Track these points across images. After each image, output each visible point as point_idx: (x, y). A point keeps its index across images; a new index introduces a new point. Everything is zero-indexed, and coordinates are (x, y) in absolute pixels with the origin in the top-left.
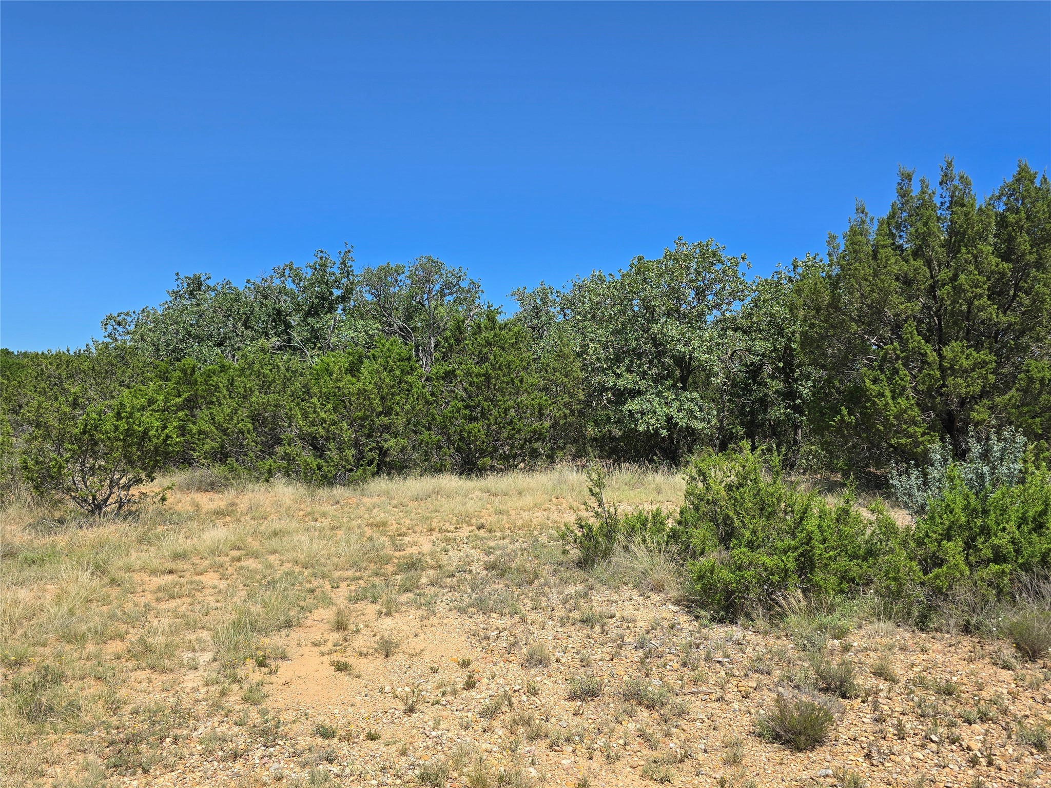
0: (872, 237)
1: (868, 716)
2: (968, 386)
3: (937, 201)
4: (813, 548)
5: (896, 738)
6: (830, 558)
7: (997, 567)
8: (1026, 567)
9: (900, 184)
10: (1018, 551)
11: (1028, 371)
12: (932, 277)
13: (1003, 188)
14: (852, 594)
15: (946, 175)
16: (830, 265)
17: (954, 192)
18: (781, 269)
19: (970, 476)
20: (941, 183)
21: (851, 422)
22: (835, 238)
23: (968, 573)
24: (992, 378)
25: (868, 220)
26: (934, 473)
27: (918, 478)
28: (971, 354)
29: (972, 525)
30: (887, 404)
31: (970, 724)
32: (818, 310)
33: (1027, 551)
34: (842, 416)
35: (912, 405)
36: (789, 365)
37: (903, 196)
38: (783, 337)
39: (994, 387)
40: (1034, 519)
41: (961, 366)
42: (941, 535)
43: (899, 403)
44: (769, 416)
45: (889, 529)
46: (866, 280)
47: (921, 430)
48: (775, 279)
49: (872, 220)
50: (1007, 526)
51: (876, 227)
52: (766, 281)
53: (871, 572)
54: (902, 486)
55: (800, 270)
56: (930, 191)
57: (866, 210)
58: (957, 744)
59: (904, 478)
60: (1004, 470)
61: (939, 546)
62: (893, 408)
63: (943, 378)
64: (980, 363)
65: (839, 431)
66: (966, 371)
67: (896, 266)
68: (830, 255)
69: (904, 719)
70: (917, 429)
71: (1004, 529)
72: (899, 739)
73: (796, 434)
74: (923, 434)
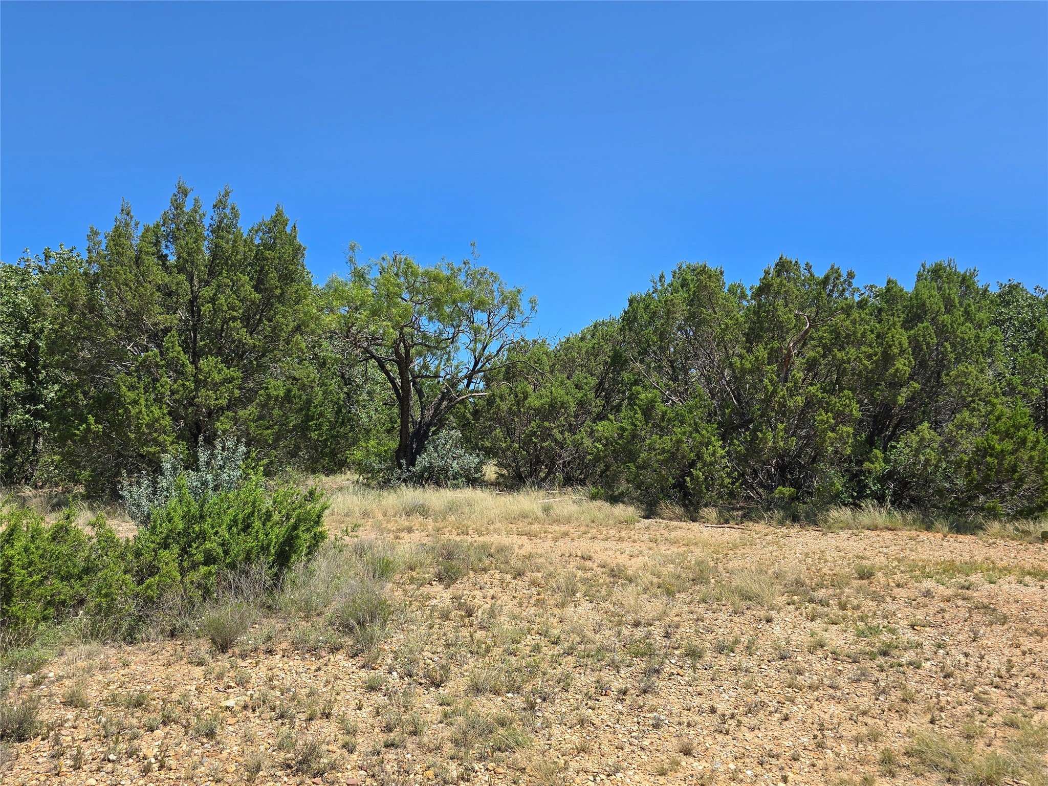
0: (136, 241)
1: (45, 754)
2: (216, 399)
3: (206, 222)
4: (11, 575)
5: (71, 769)
6: (33, 583)
7: (205, 568)
8: (232, 566)
9: (175, 195)
10: (226, 552)
11: (267, 388)
12: (192, 293)
13: (260, 225)
14: (59, 619)
15: (221, 201)
16: (89, 262)
17: (223, 219)
18: (30, 255)
19: (195, 484)
20: (214, 207)
21: (98, 431)
22: (96, 233)
23: (179, 578)
24: (237, 392)
25: (133, 223)
26: (164, 483)
27: (148, 487)
28: (222, 370)
29: (190, 531)
30: (140, 412)
31: (152, 731)
32: (72, 308)
33: (235, 549)
34: (89, 425)
35: (164, 415)
36: (33, 363)
37: (176, 209)
38: (28, 332)
39: (238, 400)
40: (244, 520)
41: (213, 379)
42: (159, 544)
43: (152, 412)
44: (8, 422)
45: (108, 541)
46: (127, 285)
47: (171, 439)
48: (22, 267)
49: (137, 224)
50: (220, 530)
51: (140, 231)
52: (11, 267)
53: (82, 591)
54: (131, 497)
55: (52, 261)
56: (201, 212)
57: (132, 214)
58: (135, 756)
59: (135, 488)
60: (225, 476)
61: (156, 555)
62: (145, 417)
63: (196, 389)
64: (228, 378)
65: (84, 439)
66: (215, 384)
67: (159, 276)
68: (90, 251)
69: (84, 745)
70: (167, 438)
71: (217, 533)
72: (74, 770)
73: (36, 442)
74: (172, 443)
